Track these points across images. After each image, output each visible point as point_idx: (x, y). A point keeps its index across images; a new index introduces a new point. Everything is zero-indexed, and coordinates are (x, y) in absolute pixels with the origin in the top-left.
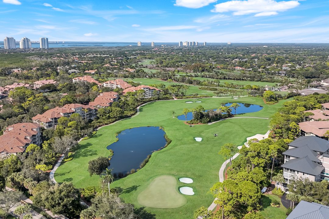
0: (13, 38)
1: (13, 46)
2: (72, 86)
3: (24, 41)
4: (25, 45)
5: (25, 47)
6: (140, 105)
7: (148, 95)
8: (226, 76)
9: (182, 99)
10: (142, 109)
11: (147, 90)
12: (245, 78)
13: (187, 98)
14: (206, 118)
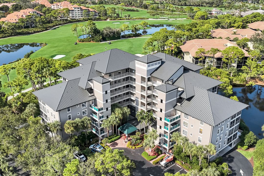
2: (18, 7)
6: (62, 24)
7: (80, 16)
8: (186, 2)
9: (115, 20)
10: (58, 27)
11: (79, 11)
12: (205, 5)
13: (121, 19)
14: (98, 36)
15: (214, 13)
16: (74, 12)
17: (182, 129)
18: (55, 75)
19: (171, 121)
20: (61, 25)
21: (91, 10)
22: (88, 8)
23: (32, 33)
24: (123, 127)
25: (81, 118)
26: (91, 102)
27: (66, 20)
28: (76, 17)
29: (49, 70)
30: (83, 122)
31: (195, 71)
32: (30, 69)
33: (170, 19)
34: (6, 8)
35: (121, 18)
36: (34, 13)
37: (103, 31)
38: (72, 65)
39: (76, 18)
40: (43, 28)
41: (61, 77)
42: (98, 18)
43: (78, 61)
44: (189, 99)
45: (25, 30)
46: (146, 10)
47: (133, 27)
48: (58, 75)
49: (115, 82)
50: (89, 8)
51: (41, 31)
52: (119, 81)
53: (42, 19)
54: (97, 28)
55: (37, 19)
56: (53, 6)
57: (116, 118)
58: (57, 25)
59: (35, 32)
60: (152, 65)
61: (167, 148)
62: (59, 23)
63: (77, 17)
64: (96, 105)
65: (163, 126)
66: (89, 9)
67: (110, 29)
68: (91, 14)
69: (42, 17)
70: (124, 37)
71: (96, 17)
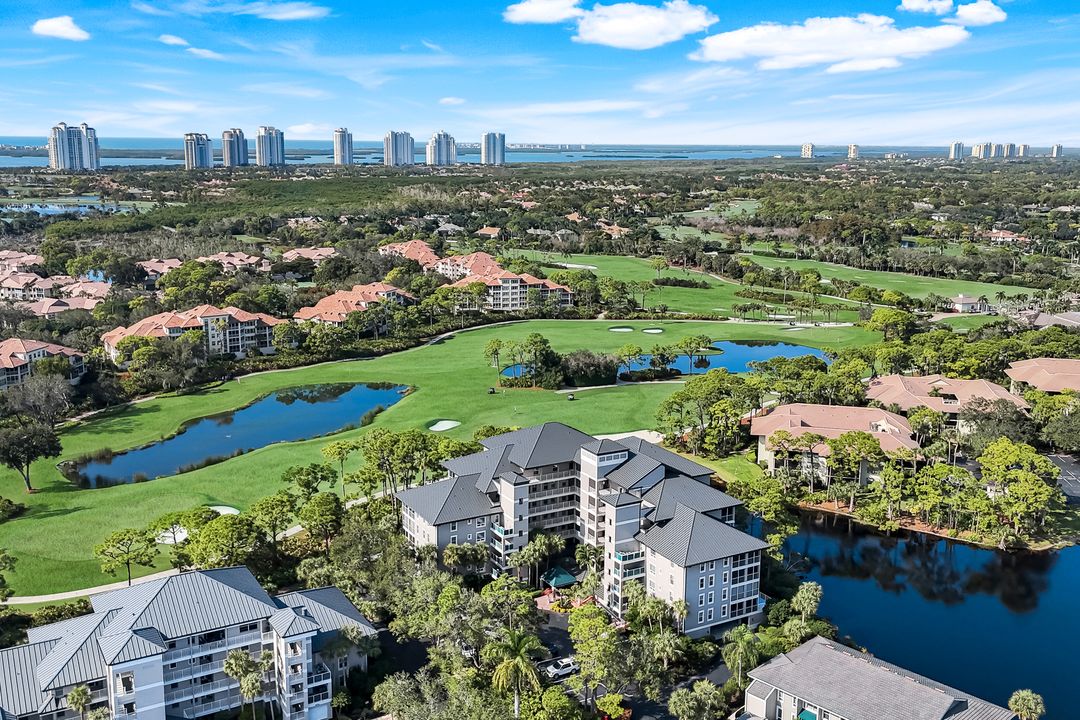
0: (408, 134)
1: (406, 158)
2: (342, 267)
3: (438, 142)
4: (439, 155)
5: (439, 161)
6: (461, 328)
7: (518, 302)
8: (889, 259)
9: (620, 319)
10: (451, 337)
11: (516, 288)
12: (952, 269)
13: (638, 318)
14: (553, 372)
15: (958, 307)
16: (501, 291)
17: (648, 580)
18: (435, 465)
19: (624, 559)
20: (458, 329)
21: (551, 285)
22: (541, 282)
23: (379, 354)
24: (549, 574)
25: (472, 543)
26: (494, 518)
27: (477, 314)
28: (504, 306)
29: (426, 455)
30: (474, 550)
31: (693, 478)
32: (392, 452)
33: (798, 324)
34: (306, 265)
35: (642, 314)
36: (388, 295)
37: (567, 360)
38: (470, 449)
39: (505, 309)
40: (410, 338)
41: (446, 470)
42: (568, 309)
43: (483, 440)
44: (662, 524)
45: (362, 344)
46: (736, 284)
47: (656, 352)
48: (440, 467)
49: (546, 487)
50: (545, 281)
51: (403, 349)
52: (554, 485)
53: (409, 314)
54: (552, 352)
55: (398, 316)
56: (441, 266)
57: (535, 551)
58: (450, 331)
59: (387, 351)
60: (609, 459)
61: (619, 611)
62: (455, 323)
63: (507, 305)
64: (502, 525)
65: (613, 569)
66: (548, 282)
67: (590, 356)
68: (550, 298)
69: (410, 308)
70: (626, 378)
71: (565, 308)
